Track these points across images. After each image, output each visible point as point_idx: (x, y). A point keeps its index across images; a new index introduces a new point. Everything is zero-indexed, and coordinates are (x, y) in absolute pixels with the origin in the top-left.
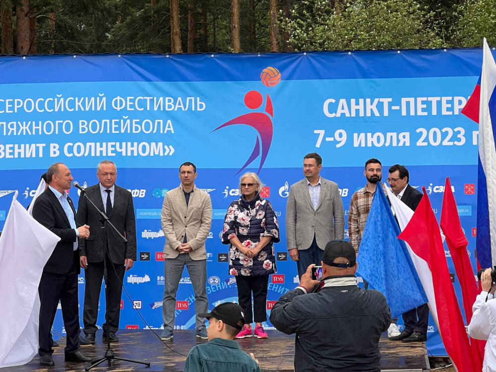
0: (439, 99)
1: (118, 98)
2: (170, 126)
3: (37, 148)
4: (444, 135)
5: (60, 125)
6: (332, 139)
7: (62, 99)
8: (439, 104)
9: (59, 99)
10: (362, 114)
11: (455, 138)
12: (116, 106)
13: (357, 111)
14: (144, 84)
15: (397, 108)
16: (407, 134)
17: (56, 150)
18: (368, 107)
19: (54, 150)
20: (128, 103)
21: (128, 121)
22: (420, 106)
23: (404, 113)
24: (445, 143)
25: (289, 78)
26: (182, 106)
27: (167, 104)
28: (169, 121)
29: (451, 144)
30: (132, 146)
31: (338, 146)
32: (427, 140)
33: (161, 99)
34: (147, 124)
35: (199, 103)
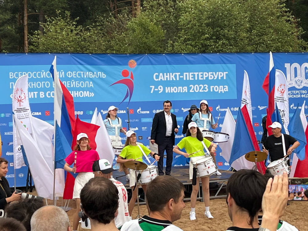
0: (198, 73)
1: (69, 72)
2: (91, 85)
3: (34, 94)
4: (200, 88)
5: (44, 84)
6: (157, 90)
7: (44, 73)
8: (198, 75)
9: (43, 72)
10: (169, 79)
11: (204, 89)
12: (69, 75)
13: (167, 78)
14: (80, 66)
15: (182, 77)
16: (186, 87)
17: (43, 95)
18: (171, 77)
19: (42, 95)
20: (74, 74)
21: (74, 82)
22: (191, 76)
23: (185, 79)
24: (201, 91)
25: (140, 64)
26: (96, 76)
27: (90, 75)
28: (91, 82)
29: (203, 91)
30: (76, 93)
31: (160, 92)
32: (193, 90)
33: (87, 73)
34: (82, 83)
35: (103, 75)
